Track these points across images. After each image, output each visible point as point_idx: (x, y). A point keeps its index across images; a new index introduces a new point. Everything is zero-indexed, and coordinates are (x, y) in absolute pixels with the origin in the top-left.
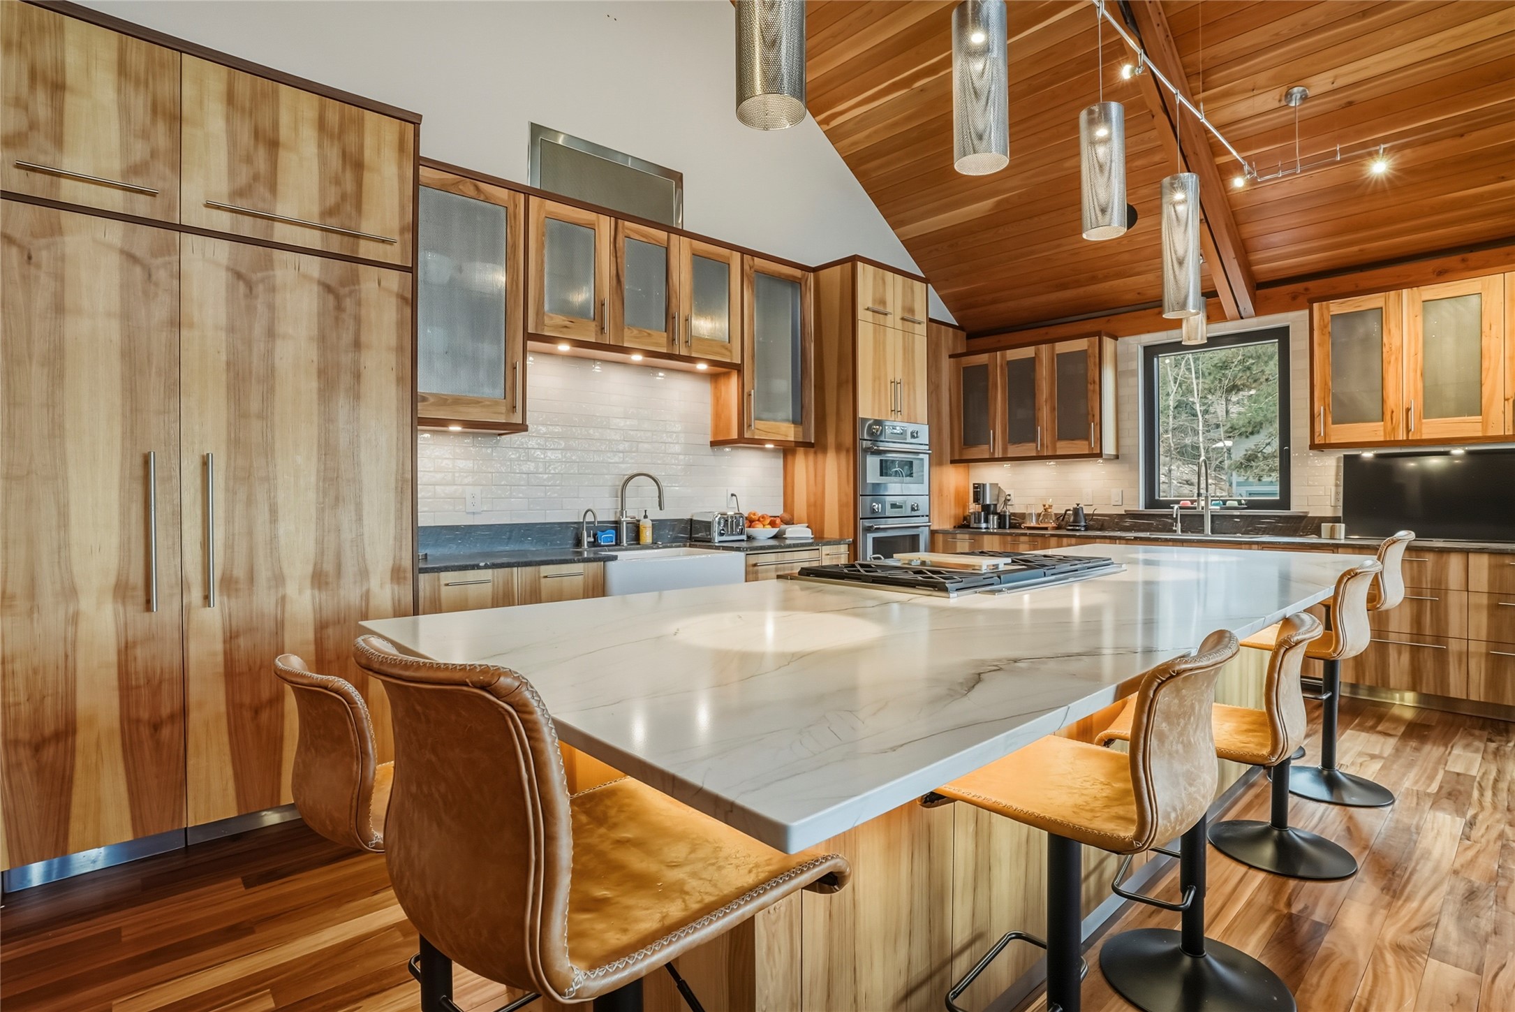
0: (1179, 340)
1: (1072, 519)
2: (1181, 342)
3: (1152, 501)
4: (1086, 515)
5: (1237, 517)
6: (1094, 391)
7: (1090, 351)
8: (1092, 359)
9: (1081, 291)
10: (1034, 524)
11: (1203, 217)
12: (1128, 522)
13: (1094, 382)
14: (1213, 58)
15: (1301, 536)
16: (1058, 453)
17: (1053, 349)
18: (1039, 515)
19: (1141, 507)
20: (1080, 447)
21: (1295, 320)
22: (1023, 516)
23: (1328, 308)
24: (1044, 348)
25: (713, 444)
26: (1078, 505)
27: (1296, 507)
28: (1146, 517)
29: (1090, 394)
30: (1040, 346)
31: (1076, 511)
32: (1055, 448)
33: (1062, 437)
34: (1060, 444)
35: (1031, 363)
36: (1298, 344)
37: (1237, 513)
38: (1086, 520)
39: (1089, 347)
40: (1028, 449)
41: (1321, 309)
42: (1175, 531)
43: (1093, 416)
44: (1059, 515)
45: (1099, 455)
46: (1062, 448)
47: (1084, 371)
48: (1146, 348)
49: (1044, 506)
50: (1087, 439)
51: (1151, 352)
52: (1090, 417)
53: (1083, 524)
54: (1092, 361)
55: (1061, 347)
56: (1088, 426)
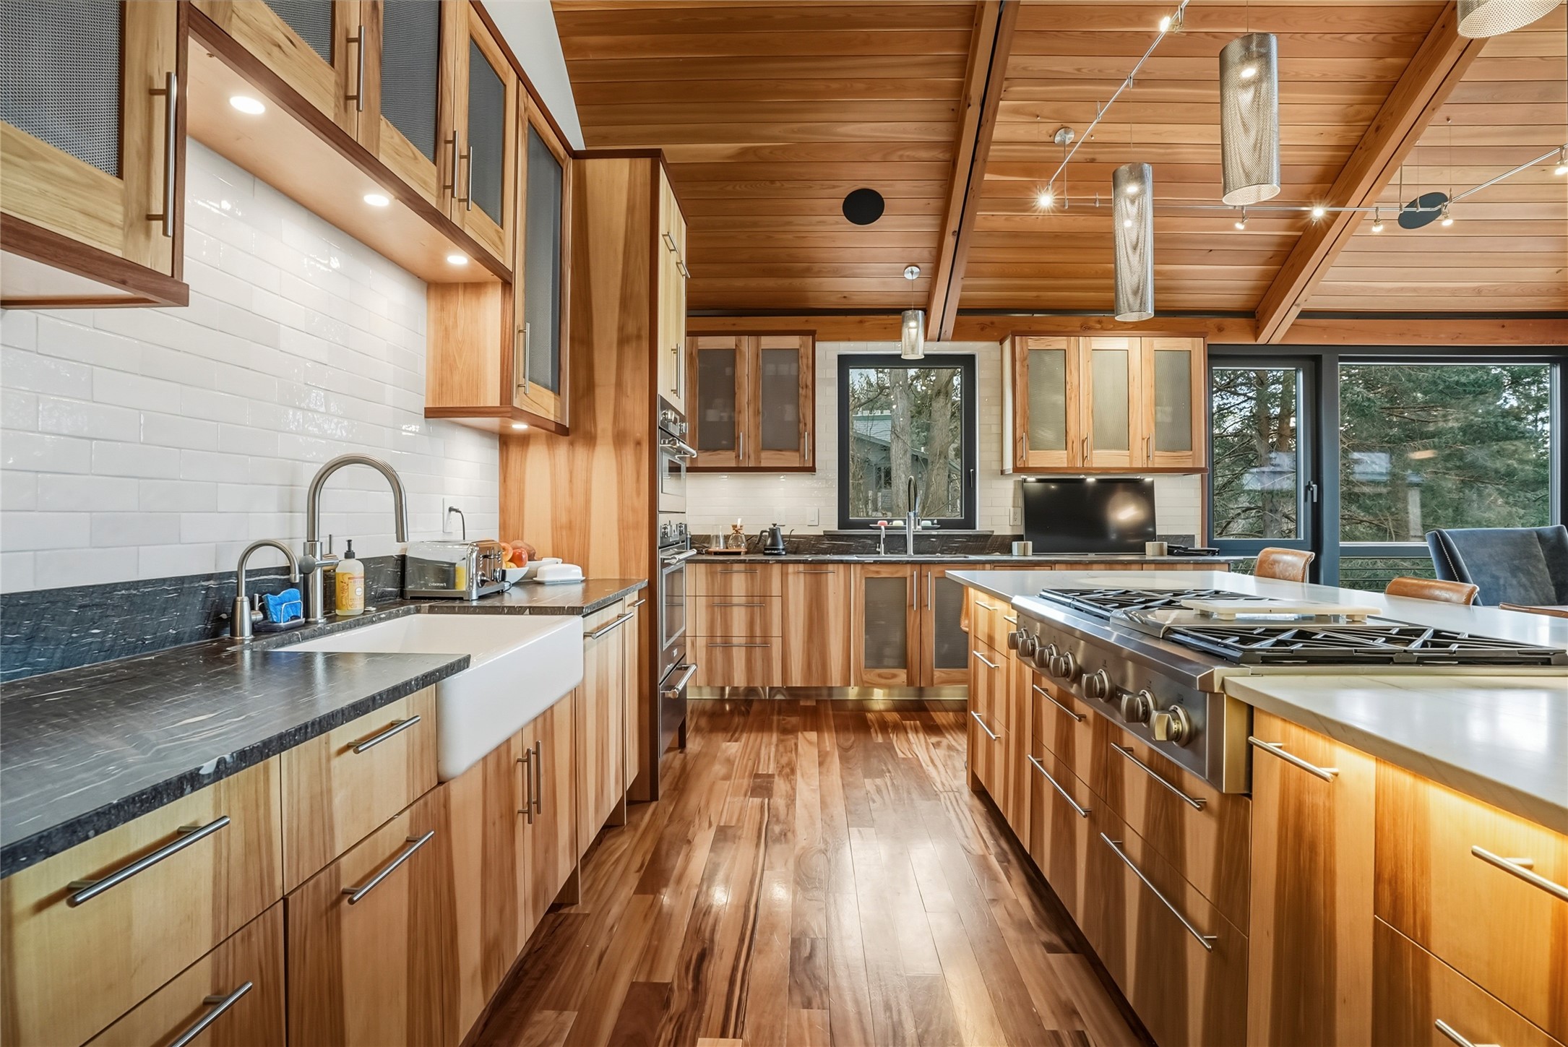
0: (899, 352)
1: (769, 541)
2: (901, 355)
3: (844, 522)
4: (783, 537)
5: (934, 536)
6: (806, 397)
7: (802, 350)
8: (805, 360)
9: (785, 282)
10: (721, 548)
11: (957, 230)
12: (826, 544)
13: (807, 386)
14: (1025, 69)
15: (988, 554)
16: (763, 465)
17: (758, 344)
18: (726, 538)
19: (833, 526)
20: (791, 459)
21: (982, 350)
22: (707, 538)
23: (1027, 342)
24: (747, 344)
25: (431, 413)
26: (775, 525)
27: (982, 526)
28: (845, 538)
29: (802, 400)
30: (742, 337)
31: (773, 533)
32: (758, 459)
33: (766, 447)
34: (764, 454)
35: (731, 356)
36: (983, 373)
37: (934, 533)
38: (784, 542)
39: (801, 346)
40: (727, 458)
41: (1021, 341)
42: (879, 553)
43: (805, 424)
44: (749, 538)
45: (812, 469)
46: (768, 459)
47: (794, 373)
48: (840, 357)
49: (735, 527)
50: (798, 450)
51: (845, 363)
52: (802, 425)
53: (781, 547)
54: (804, 362)
55: (768, 342)
56: (799, 436)
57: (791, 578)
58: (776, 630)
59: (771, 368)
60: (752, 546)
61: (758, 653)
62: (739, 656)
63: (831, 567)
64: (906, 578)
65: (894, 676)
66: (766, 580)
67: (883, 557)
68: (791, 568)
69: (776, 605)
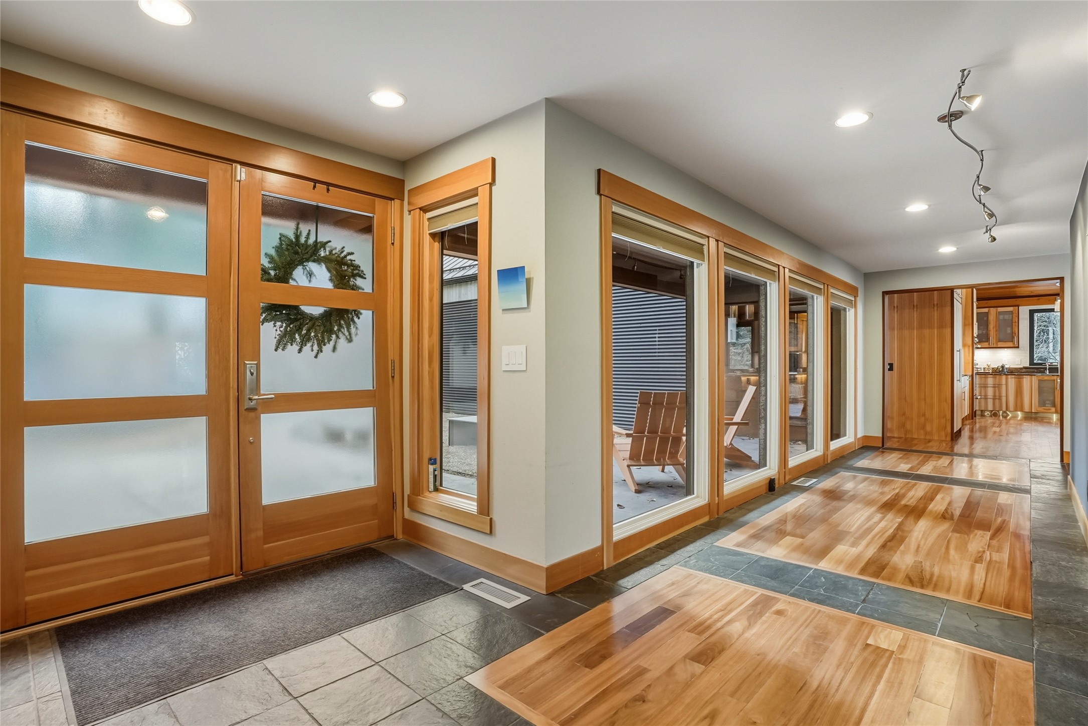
1: (1001, 369)
3: (1031, 364)
4: (1007, 368)
6: (1015, 325)
7: (1014, 311)
8: (1015, 314)
10: (982, 371)
12: (1024, 370)
13: (1016, 322)
16: (999, 346)
17: (997, 310)
18: (984, 368)
19: (1027, 365)
20: (1010, 344)
24: (993, 311)
26: (1003, 364)
28: (1032, 368)
29: (1014, 326)
30: (991, 308)
31: (1003, 367)
32: (997, 344)
33: (1000, 341)
35: (987, 314)
39: (1013, 309)
40: (986, 345)
43: (1016, 334)
44: (993, 369)
45: (1018, 347)
46: (1000, 344)
47: (1011, 318)
48: (1030, 310)
49: (987, 365)
50: (1012, 341)
51: (1032, 312)
52: (1014, 334)
53: (1006, 371)
54: (1015, 315)
55: (1000, 309)
56: (1013, 337)
57: (1010, 380)
58: (1004, 393)
59: (1001, 317)
60: (994, 371)
61: (997, 401)
62: (990, 402)
63: (1025, 376)
64: (1054, 380)
65: (1050, 409)
66: (1000, 379)
67: (1048, 374)
68: (1009, 376)
69: (1004, 387)
